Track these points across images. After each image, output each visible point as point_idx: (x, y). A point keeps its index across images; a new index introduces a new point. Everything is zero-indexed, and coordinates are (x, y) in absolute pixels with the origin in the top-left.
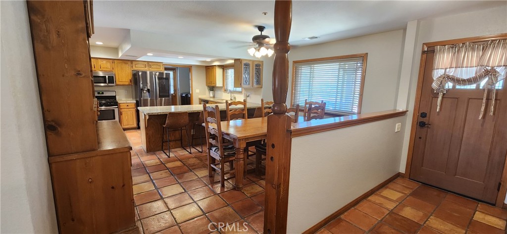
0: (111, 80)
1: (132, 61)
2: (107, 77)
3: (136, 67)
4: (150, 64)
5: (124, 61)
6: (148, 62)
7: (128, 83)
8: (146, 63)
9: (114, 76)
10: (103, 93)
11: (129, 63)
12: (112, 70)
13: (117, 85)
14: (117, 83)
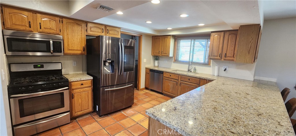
0: (58, 47)
1: (86, 23)
2: (51, 42)
3: (91, 31)
4: (108, 28)
5: (76, 21)
6: (106, 26)
7: (79, 52)
8: (103, 27)
9: (62, 41)
10: (42, 66)
11: (84, 25)
12: (58, 32)
13: (65, 54)
14: (66, 51)
